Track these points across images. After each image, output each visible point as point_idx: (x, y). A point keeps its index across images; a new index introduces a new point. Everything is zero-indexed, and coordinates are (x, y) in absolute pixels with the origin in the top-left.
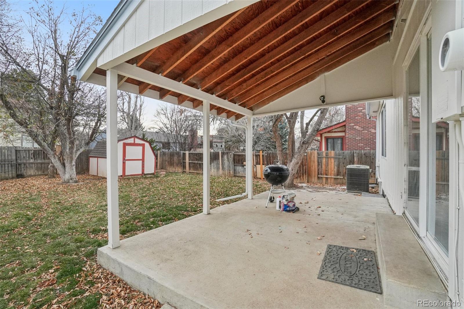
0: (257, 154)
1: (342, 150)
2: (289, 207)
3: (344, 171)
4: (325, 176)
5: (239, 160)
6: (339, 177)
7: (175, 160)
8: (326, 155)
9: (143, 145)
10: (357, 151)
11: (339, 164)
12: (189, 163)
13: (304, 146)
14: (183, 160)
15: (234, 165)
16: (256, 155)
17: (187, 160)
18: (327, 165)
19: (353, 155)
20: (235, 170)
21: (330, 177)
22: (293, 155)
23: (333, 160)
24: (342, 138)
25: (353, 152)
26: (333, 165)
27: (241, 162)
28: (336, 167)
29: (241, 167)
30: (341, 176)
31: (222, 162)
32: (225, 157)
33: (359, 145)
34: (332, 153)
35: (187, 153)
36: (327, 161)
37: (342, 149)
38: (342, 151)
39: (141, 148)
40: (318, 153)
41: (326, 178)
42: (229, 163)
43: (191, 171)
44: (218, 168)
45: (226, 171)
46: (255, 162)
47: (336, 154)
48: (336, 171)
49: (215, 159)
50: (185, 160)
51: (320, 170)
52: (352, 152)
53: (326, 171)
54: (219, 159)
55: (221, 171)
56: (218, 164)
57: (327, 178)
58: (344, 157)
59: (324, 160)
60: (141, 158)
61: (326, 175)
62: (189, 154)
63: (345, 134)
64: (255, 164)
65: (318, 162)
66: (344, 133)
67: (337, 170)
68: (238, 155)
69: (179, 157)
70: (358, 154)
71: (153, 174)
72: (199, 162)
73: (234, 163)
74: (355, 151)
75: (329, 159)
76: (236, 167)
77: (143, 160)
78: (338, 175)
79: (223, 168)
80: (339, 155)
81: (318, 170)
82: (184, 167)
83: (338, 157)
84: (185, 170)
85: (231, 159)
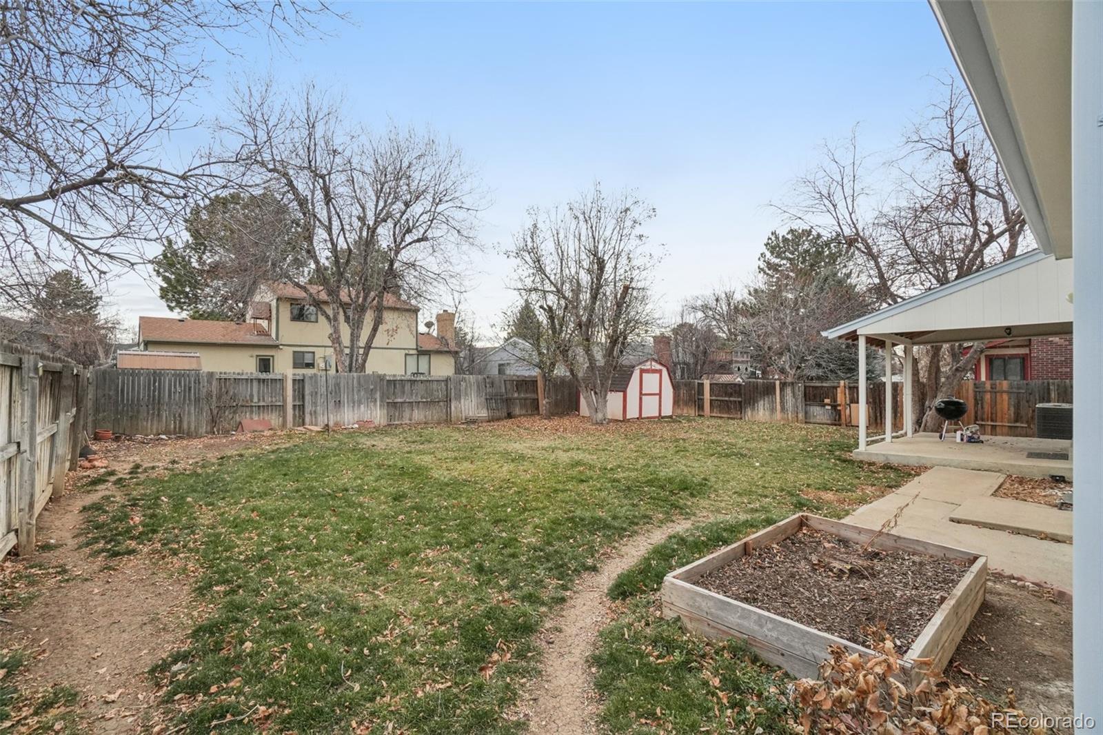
0: (852, 385)
1: (1024, 379)
2: (973, 438)
3: (1030, 415)
4: (990, 423)
5: (815, 396)
6: (1018, 424)
7: (682, 395)
8: (992, 388)
9: (660, 372)
10: (1056, 381)
11: (1019, 402)
12: (711, 400)
13: (958, 374)
14: (698, 395)
15: (806, 405)
16: (850, 388)
17: (707, 395)
18: (994, 403)
19: (1049, 389)
20: (806, 413)
21: (1000, 424)
22: (937, 388)
23: (1005, 396)
24: (1023, 358)
25: (1048, 384)
26: (1005, 403)
27: (818, 400)
28: (1012, 409)
29: (818, 408)
30: (1022, 423)
31: (781, 399)
32: (789, 391)
33: (1060, 370)
34: (1005, 384)
35: (707, 383)
36: (994, 397)
37: (1024, 377)
38: (1025, 382)
39: (658, 375)
40: (975, 384)
41: (992, 426)
42: (796, 400)
43: (714, 415)
44: (773, 410)
45: (790, 414)
46: (848, 399)
47: (1011, 386)
48: (1012, 415)
49: (767, 394)
50: (703, 395)
51: (979, 413)
52: (1046, 384)
53: (992, 414)
54: (775, 394)
55: (778, 415)
56: (773, 402)
57: (994, 427)
58: (1030, 391)
59: (988, 397)
60: (658, 392)
61: (992, 421)
62: (711, 384)
63: (1030, 350)
64: (848, 402)
65: (976, 399)
66: (1028, 349)
67: (1015, 413)
68: (813, 387)
69: (691, 390)
70: (1058, 385)
71: (671, 417)
72: (732, 399)
73: (806, 400)
74: (1051, 381)
75: (998, 394)
76: (808, 407)
77: (660, 395)
78: (1016, 421)
79: (783, 408)
80: (1019, 388)
81: (976, 413)
82: (701, 407)
83: (1015, 390)
84: (701, 413)
85: (800, 394)
